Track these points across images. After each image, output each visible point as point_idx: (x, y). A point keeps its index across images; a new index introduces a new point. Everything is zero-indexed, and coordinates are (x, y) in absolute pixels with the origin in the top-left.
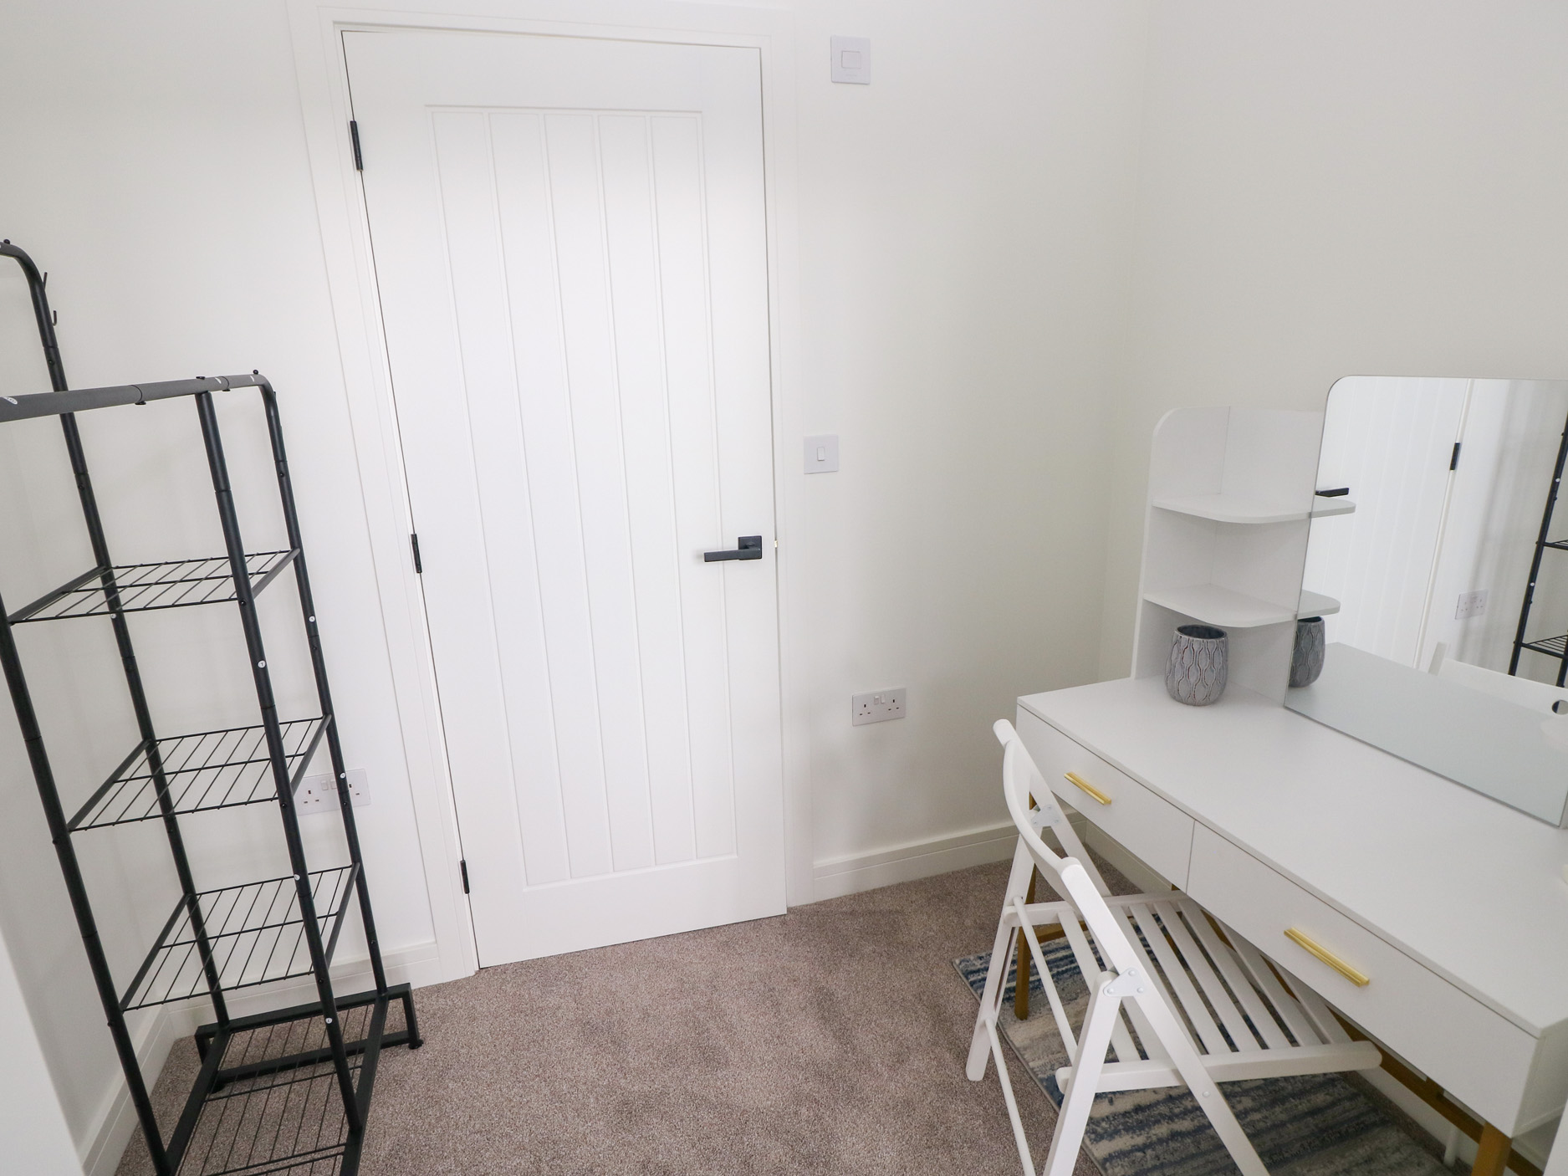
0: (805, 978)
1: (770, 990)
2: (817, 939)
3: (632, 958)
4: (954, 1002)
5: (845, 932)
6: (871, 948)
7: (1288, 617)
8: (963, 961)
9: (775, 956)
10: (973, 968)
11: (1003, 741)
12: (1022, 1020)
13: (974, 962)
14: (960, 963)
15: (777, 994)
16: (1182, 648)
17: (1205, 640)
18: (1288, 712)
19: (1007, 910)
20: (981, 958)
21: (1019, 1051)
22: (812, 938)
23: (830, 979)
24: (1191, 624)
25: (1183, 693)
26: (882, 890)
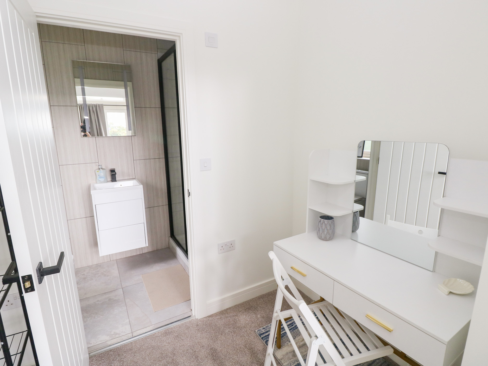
0: (206, 345)
1: (194, 352)
2: (209, 330)
3: (142, 347)
4: (257, 346)
5: (219, 326)
6: (228, 330)
7: (350, 212)
8: (259, 330)
9: (195, 338)
10: (262, 333)
11: (271, 258)
12: (279, 349)
13: (262, 330)
14: (258, 332)
15: (197, 353)
16: (322, 223)
17: (328, 220)
18: (353, 241)
19: (275, 315)
20: (264, 328)
21: (280, 360)
22: (207, 330)
23: (215, 344)
24: (323, 215)
25: (323, 237)
26: (230, 308)
